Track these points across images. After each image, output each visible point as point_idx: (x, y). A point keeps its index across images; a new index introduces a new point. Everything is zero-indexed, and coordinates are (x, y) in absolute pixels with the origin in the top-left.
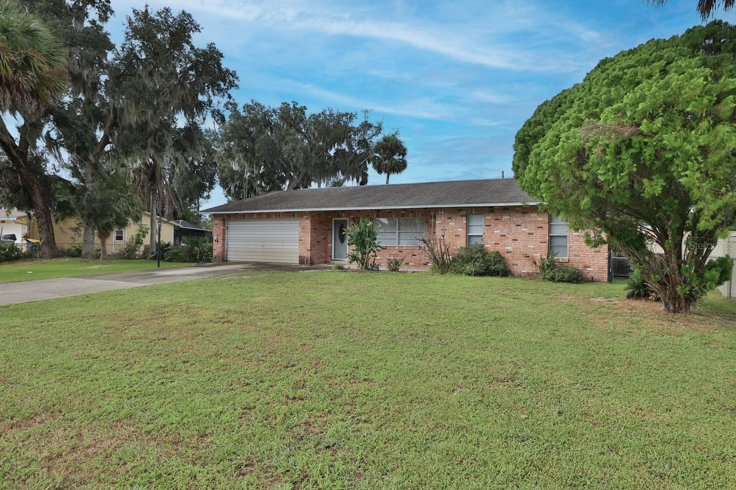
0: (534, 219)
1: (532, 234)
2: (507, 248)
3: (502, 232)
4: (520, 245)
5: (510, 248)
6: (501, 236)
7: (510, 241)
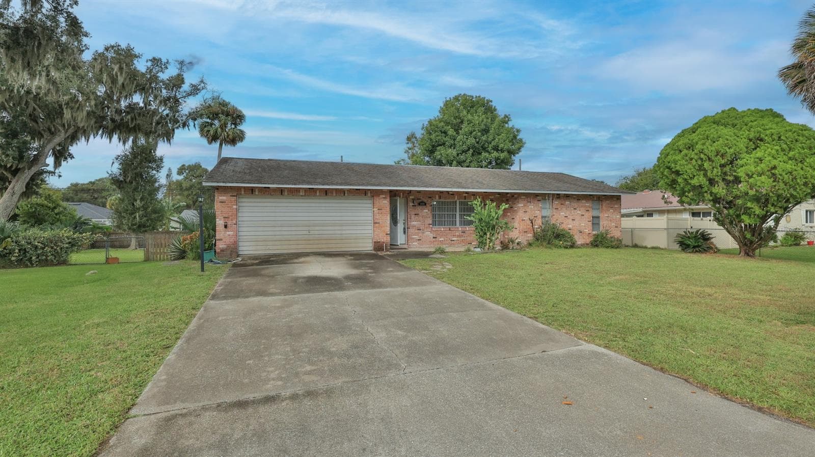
0: (584, 205)
1: (583, 215)
2: (569, 226)
3: (565, 214)
4: (576, 223)
5: (571, 226)
6: (565, 217)
7: (571, 220)
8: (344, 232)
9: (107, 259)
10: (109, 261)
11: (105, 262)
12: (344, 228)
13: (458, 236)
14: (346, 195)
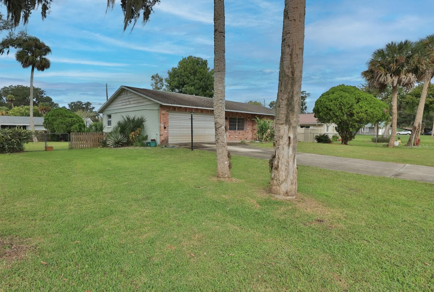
8: (205, 132)
9: (46, 147)
10: (47, 149)
11: (45, 149)
12: (206, 130)
13: (238, 135)
14: (209, 113)
